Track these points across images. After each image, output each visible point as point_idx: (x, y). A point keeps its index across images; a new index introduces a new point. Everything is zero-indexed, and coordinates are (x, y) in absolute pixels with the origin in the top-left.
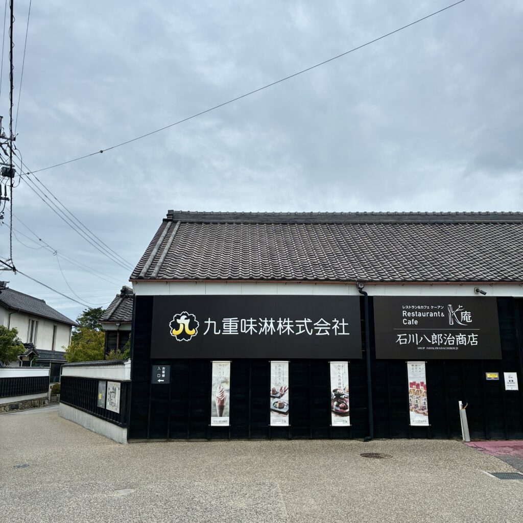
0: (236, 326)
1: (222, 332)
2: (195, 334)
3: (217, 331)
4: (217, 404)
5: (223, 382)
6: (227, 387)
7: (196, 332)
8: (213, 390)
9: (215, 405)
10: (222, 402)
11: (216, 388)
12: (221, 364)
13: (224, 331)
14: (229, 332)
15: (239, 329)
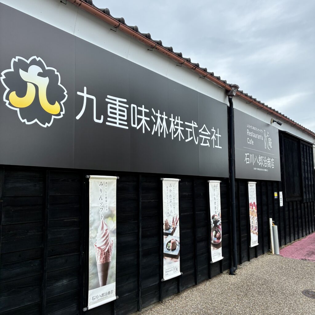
0: (125, 114)
1: (105, 120)
2: (59, 115)
3: (98, 118)
4: (99, 262)
5: (107, 217)
6: (112, 225)
7: (61, 110)
8: (91, 234)
9: (95, 264)
10: (107, 255)
11: (96, 229)
12: (102, 181)
13: (109, 119)
14: (115, 123)
15: (128, 120)
